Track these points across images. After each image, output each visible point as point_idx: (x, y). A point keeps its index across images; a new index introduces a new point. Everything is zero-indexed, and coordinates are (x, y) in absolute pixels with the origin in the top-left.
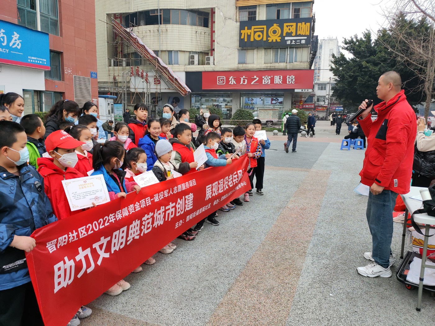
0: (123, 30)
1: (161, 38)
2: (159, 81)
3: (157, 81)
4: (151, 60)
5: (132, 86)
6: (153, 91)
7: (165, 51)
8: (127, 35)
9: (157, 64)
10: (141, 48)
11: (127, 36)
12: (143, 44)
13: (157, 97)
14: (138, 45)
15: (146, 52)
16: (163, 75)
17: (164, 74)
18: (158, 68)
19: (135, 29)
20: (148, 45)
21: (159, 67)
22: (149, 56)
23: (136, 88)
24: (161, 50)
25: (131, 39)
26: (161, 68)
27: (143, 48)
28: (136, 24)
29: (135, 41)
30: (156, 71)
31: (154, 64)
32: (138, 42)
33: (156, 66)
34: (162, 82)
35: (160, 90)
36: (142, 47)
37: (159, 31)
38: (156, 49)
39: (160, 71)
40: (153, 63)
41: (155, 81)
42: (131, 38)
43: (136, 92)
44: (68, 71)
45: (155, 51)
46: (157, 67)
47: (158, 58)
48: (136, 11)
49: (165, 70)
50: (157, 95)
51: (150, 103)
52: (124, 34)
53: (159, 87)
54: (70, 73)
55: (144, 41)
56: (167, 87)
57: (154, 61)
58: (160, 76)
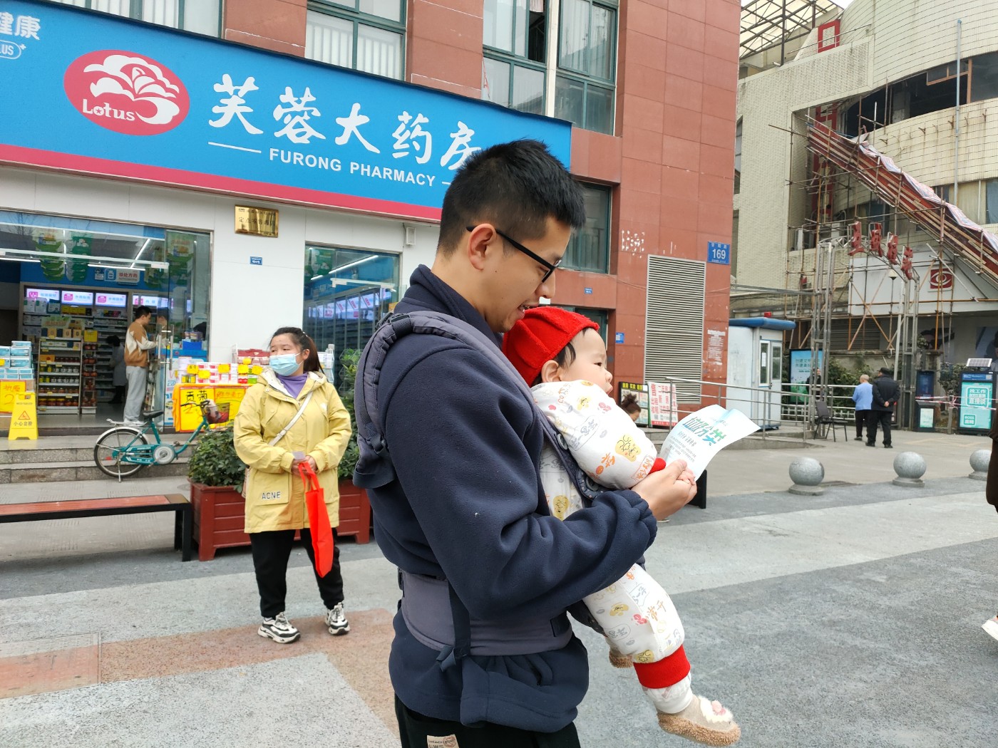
0: (838, 143)
1: (962, 144)
2: (950, 277)
3: (942, 277)
4: (923, 216)
5: (854, 298)
6: (928, 309)
7: (975, 182)
8: (850, 154)
9: (943, 225)
10: (893, 182)
11: (849, 156)
12: (899, 171)
13: (940, 330)
14: (882, 175)
15: (906, 192)
16: (966, 257)
17: (968, 252)
18: (949, 235)
19: (877, 133)
20: (918, 173)
21: (951, 231)
22: (916, 203)
23: (867, 302)
24: (961, 179)
25: (861, 163)
26: (957, 235)
27: (898, 181)
28: (880, 119)
29: (876, 166)
30: (940, 247)
31: (935, 225)
32: (883, 168)
33: (939, 231)
34: (959, 279)
35: (951, 305)
36: (895, 179)
37: (957, 125)
38: (942, 182)
39: (956, 245)
40: (931, 222)
41: (933, 280)
42: (862, 160)
43: (864, 317)
44: (630, 243)
45: (937, 189)
46: (943, 232)
47: (950, 206)
48: (882, 83)
49: (972, 241)
50: (940, 323)
51: (914, 348)
52: (839, 154)
53: (946, 295)
54: (638, 248)
55: (902, 164)
56: (977, 296)
57: (934, 216)
58: (953, 263)
